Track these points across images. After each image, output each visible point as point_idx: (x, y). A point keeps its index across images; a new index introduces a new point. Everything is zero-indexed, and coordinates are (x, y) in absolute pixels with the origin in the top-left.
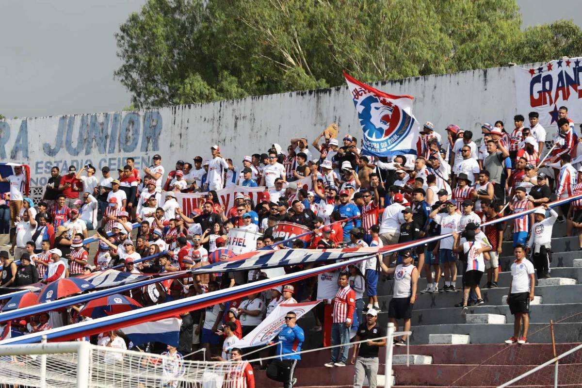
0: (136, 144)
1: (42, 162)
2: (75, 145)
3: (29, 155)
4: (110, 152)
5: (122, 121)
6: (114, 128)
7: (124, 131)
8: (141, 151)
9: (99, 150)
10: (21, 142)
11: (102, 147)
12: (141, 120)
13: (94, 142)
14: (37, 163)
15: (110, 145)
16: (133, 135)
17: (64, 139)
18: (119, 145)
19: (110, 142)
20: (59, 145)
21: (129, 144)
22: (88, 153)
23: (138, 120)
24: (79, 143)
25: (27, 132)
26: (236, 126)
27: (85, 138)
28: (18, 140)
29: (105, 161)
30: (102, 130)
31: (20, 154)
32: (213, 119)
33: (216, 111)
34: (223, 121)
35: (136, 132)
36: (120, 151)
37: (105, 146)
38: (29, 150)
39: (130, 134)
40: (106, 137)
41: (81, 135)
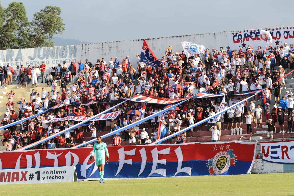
0: (67, 56)
1: (28, 62)
2: (42, 56)
3: (23, 60)
4: (56, 58)
5: (60, 49)
6: (57, 51)
7: (61, 52)
8: (69, 57)
9: (52, 58)
10: (19, 56)
11: (53, 57)
12: (68, 49)
13: (49, 55)
14: (26, 62)
15: (56, 56)
16: (65, 53)
17: (37, 55)
18: (60, 56)
19: (56, 55)
20: (35, 57)
21: (63, 56)
22: (47, 59)
23: (67, 49)
24: (43, 56)
25: (21, 53)
26: (110, 50)
27: (46, 54)
28: (18, 55)
29: (54, 61)
30: (52, 52)
31: (19, 60)
32: (100, 48)
33: (101, 46)
34: (104, 48)
35: (66, 52)
36: (60, 58)
37: (54, 57)
38: (23, 58)
39: (64, 53)
40: (54, 54)
41: (44, 53)
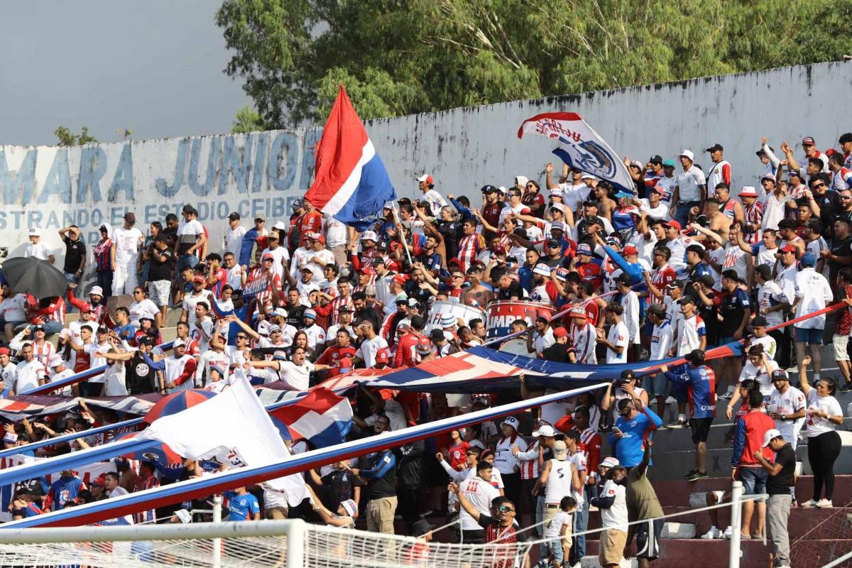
0: (293, 179)
1: (154, 206)
2: (202, 180)
3: (135, 195)
4: (254, 191)
5: (271, 144)
6: (260, 156)
7: (275, 160)
9: (238, 188)
10: (123, 178)
11: (243, 183)
12: (300, 143)
13: (230, 175)
14: (147, 208)
15: (254, 179)
16: (288, 164)
17: (186, 172)
18: (268, 180)
19: (255, 175)
20: (179, 180)
21: (281, 178)
22: (221, 192)
23: (295, 143)
24: (208, 177)
25: (131, 162)
26: (440, 150)
27: (217, 169)
28: (118, 174)
29: (248, 204)
30: (243, 157)
31: (122, 194)
32: (406, 141)
33: (410, 130)
34: (422, 144)
35: (292, 161)
36: (269, 188)
37: (247, 182)
38: (136, 187)
39: (284, 163)
40: (249, 168)
41: (211, 166)
